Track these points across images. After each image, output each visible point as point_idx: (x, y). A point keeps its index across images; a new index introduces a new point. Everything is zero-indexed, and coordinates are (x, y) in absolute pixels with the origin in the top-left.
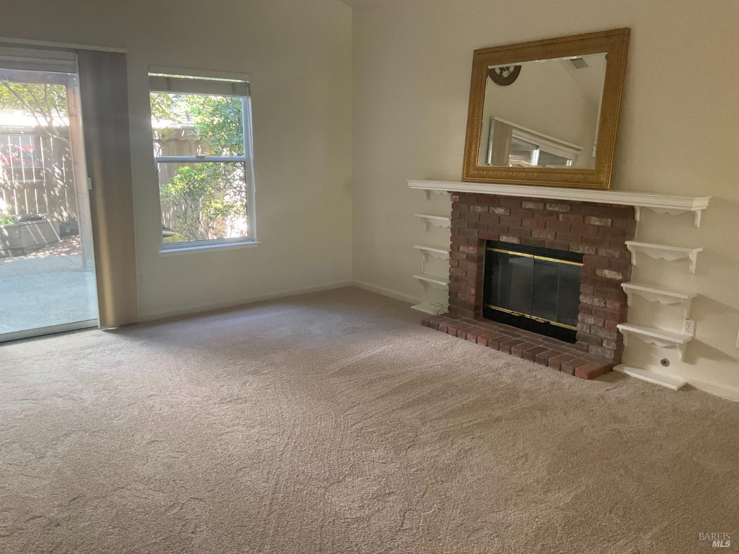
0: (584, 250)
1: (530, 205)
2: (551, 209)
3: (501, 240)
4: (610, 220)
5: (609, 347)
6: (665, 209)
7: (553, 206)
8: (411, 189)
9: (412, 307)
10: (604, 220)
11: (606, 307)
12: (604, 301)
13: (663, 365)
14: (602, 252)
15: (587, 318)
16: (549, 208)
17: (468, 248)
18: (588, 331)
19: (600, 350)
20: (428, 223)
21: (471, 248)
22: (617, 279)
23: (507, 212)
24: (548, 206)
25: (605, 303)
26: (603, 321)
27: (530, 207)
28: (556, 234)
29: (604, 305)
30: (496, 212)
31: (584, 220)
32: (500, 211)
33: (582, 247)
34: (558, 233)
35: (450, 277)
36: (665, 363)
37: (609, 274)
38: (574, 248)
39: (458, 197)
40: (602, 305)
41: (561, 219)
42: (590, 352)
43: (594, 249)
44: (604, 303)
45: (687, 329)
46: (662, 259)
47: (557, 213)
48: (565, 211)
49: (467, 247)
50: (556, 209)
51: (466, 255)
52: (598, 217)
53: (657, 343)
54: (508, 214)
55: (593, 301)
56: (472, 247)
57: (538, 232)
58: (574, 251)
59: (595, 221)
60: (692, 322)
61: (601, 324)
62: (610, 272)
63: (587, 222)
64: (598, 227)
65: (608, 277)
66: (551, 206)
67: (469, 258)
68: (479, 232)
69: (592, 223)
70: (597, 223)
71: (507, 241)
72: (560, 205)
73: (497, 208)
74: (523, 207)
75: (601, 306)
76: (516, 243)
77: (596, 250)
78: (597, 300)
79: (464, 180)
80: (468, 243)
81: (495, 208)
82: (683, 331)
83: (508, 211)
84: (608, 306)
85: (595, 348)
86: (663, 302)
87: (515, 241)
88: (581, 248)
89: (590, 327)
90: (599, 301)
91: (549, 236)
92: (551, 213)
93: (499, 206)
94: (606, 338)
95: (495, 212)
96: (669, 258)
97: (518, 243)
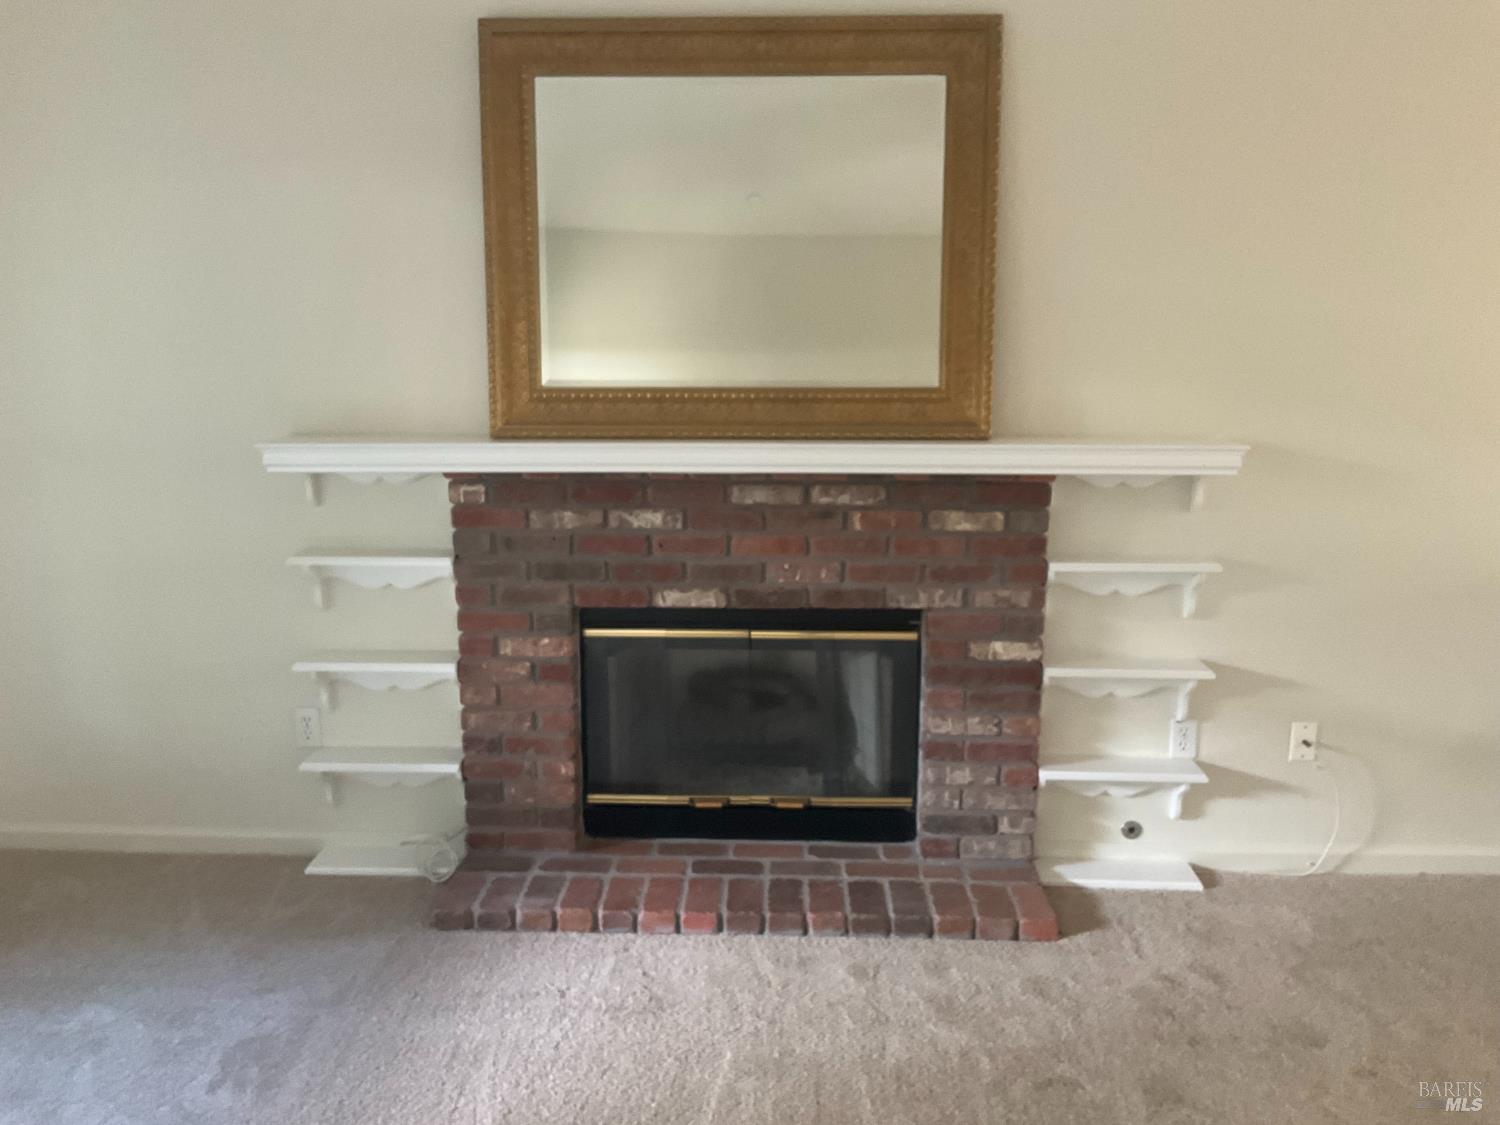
0: (931, 599)
1: (760, 496)
2: (824, 500)
3: (660, 603)
4: (1000, 516)
5: (1017, 831)
6: (1121, 476)
7: (832, 492)
8: (273, 474)
9: (310, 870)
10: (984, 517)
11: (1000, 733)
12: (996, 721)
13: (1130, 838)
14: (983, 598)
15: (952, 772)
16: (820, 498)
17: (535, 644)
18: (957, 803)
19: (992, 845)
20: (328, 582)
21: (546, 641)
22: (1029, 659)
23: (676, 520)
24: (816, 492)
25: (998, 725)
26: (995, 769)
27: (758, 500)
28: (843, 565)
29: (995, 730)
30: (636, 524)
31: (925, 523)
32: (649, 519)
33: (924, 592)
34: (849, 564)
35: (469, 742)
36: (1132, 830)
37: (1002, 650)
38: (902, 598)
39: (481, 488)
40: (991, 730)
41: (858, 526)
42: (962, 856)
43: (960, 593)
44: (996, 725)
45: (1180, 744)
46: (1116, 593)
47: (846, 512)
48: (871, 501)
49: (531, 640)
50: (844, 499)
51: (528, 664)
52: (967, 510)
53: (1113, 791)
54: (679, 525)
55: (966, 727)
56: (550, 637)
57: (786, 567)
58: (903, 605)
59: (959, 522)
60: (1192, 726)
61: (990, 779)
62: (1007, 644)
63: (936, 527)
64: (966, 533)
65: (1005, 658)
66: (826, 493)
67: (543, 671)
68: (571, 588)
69: (950, 527)
70: (966, 526)
71: (681, 604)
72: (854, 488)
73: (637, 512)
74: (734, 500)
75: (987, 733)
76: (714, 605)
77: (965, 594)
78: (977, 720)
79: (498, 436)
80: (535, 627)
81: (631, 514)
82: (1171, 747)
83: (680, 516)
84: (1007, 730)
85: (979, 843)
86: (1122, 692)
87: (711, 600)
88: (923, 597)
89: (961, 793)
90: (981, 722)
91: (823, 575)
92: (827, 513)
93: (646, 505)
94: (1003, 812)
95: (630, 524)
96: (1131, 589)
97: (723, 604)
